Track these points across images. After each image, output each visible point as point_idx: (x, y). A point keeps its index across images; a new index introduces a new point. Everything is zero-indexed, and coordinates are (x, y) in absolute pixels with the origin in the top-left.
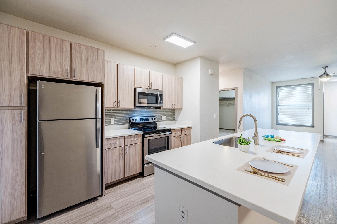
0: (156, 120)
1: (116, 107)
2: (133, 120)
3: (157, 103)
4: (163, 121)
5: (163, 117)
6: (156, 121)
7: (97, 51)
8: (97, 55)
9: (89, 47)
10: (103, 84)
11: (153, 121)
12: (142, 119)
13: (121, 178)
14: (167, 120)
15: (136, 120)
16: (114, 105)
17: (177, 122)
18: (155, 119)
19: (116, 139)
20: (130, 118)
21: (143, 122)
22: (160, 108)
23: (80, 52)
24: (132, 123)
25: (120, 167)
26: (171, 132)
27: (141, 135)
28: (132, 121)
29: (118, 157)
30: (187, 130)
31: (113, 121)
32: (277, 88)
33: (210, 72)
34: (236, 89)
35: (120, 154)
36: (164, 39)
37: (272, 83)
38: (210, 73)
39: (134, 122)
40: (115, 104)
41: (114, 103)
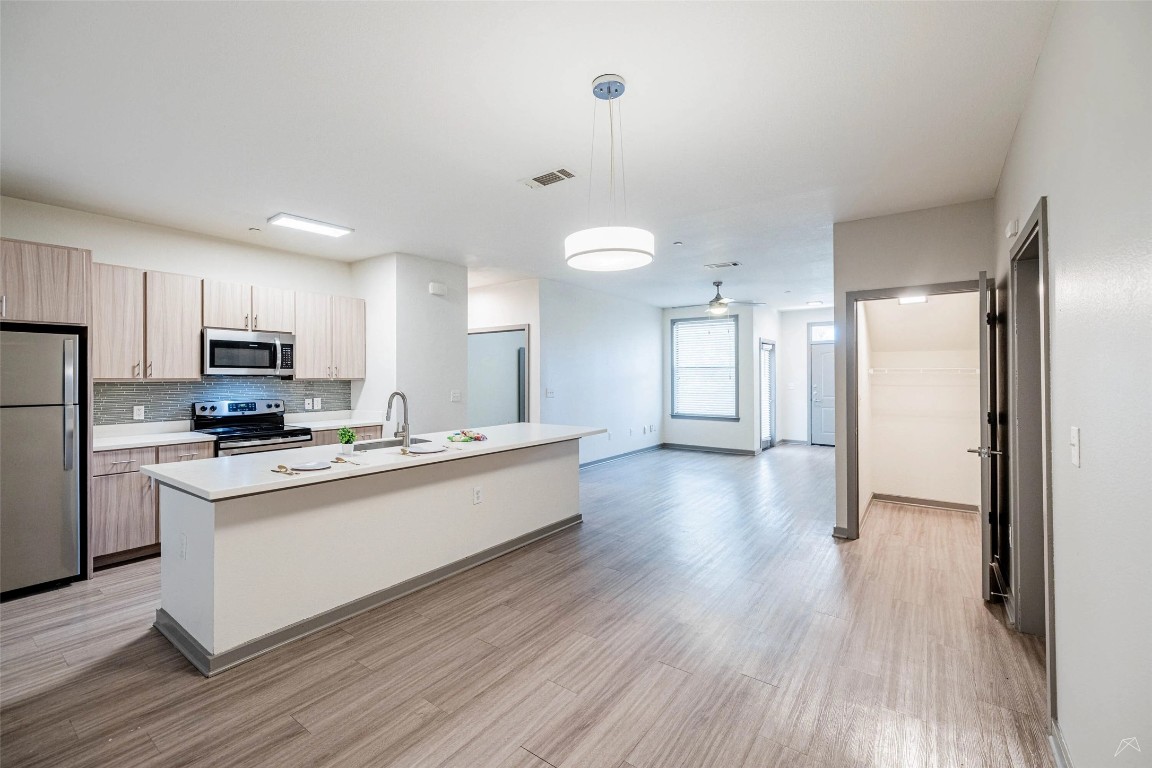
0: (281, 409)
1: (141, 376)
2: (204, 409)
3: (273, 365)
4: (307, 411)
5: (308, 401)
6: (284, 412)
7: (69, 253)
8: (69, 263)
9: (43, 248)
10: (86, 328)
11: (274, 410)
12: (234, 407)
13: (148, 543)
14: (323, 409)
15: (213, 408)
16: (133, 373)
17: (356, 413)
18: (277, 406)
19: (130, 453)
20: (194, 405)
21: (239, 413)
22: (290, 378)
23: (17, 259)
24: (198, 416)
25: (142, 518)
26: (308, 437)
27: (212, 444)
28: (198, 412)
29: (136, 495)
30: (369, 431)
31: (139, 412)
32: (673, 322)
33: (431, 288)
34: (527, 329)
35: (142, 488)
36: (269, 219)
37: (663, 309)
38: (431, 291)
39: (207, 413)
40: (136, 369)
41: (134, 367)
